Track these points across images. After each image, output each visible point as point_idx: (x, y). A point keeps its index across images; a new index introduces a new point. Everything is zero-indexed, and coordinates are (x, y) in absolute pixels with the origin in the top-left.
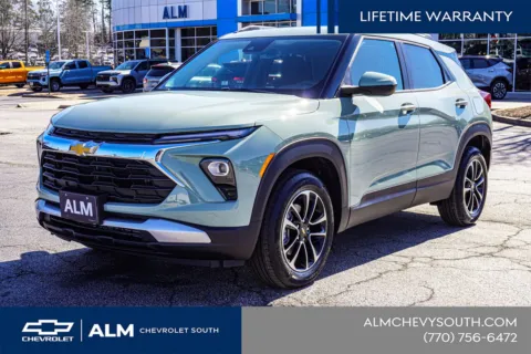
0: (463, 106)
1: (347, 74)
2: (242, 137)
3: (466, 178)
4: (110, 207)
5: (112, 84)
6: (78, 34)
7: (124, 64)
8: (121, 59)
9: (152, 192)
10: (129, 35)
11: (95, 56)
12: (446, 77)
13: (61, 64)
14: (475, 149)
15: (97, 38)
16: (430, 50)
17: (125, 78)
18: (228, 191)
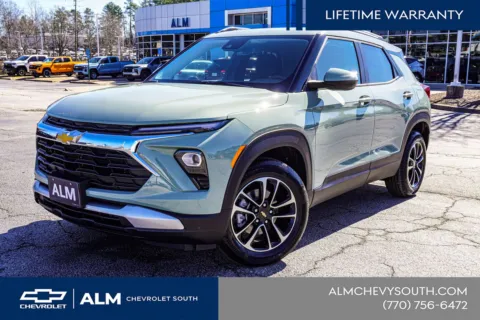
0: (409, 98)
1: (314, 70)
2: (215, 129)
3: (409, 158)
4: (92, 193)
5: (134, 74)
6: (112, 39)
7: (143, 60)
8: (141, 56)
9: (129, 180)
10: (147, 39)
11: (124, 54)
12: (395, 73)
13: (98, 60)
14: (417, 133)
15: (126, 41)
16: (383, 50)
17: (144, 70)
18: (201, 180)
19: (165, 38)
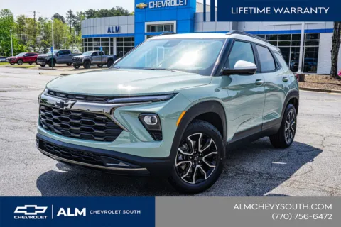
10: (90, 40)
19: (103, 40)
